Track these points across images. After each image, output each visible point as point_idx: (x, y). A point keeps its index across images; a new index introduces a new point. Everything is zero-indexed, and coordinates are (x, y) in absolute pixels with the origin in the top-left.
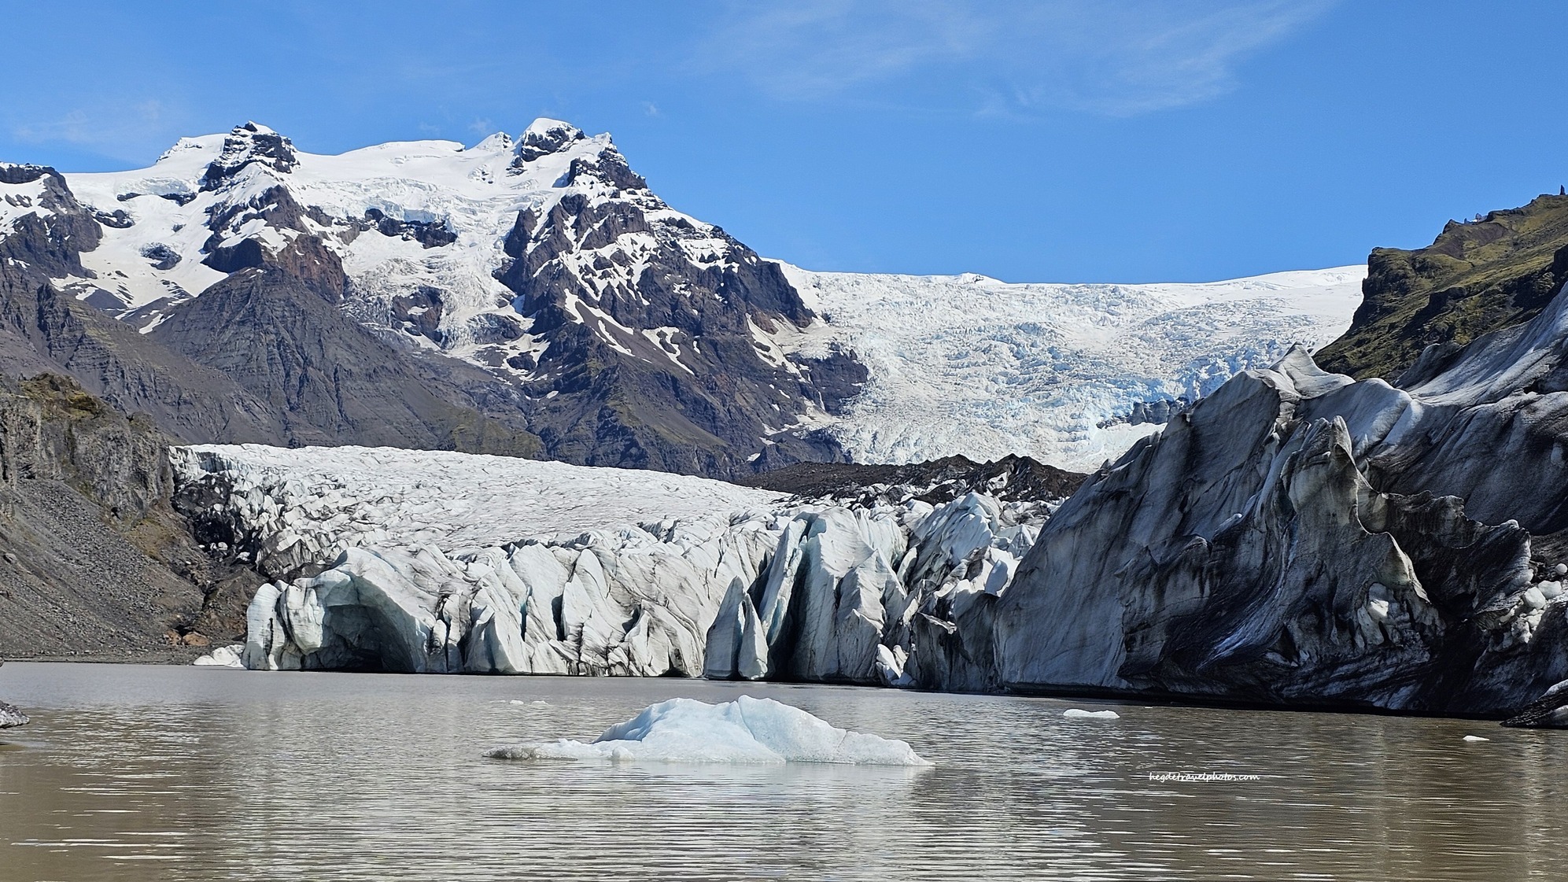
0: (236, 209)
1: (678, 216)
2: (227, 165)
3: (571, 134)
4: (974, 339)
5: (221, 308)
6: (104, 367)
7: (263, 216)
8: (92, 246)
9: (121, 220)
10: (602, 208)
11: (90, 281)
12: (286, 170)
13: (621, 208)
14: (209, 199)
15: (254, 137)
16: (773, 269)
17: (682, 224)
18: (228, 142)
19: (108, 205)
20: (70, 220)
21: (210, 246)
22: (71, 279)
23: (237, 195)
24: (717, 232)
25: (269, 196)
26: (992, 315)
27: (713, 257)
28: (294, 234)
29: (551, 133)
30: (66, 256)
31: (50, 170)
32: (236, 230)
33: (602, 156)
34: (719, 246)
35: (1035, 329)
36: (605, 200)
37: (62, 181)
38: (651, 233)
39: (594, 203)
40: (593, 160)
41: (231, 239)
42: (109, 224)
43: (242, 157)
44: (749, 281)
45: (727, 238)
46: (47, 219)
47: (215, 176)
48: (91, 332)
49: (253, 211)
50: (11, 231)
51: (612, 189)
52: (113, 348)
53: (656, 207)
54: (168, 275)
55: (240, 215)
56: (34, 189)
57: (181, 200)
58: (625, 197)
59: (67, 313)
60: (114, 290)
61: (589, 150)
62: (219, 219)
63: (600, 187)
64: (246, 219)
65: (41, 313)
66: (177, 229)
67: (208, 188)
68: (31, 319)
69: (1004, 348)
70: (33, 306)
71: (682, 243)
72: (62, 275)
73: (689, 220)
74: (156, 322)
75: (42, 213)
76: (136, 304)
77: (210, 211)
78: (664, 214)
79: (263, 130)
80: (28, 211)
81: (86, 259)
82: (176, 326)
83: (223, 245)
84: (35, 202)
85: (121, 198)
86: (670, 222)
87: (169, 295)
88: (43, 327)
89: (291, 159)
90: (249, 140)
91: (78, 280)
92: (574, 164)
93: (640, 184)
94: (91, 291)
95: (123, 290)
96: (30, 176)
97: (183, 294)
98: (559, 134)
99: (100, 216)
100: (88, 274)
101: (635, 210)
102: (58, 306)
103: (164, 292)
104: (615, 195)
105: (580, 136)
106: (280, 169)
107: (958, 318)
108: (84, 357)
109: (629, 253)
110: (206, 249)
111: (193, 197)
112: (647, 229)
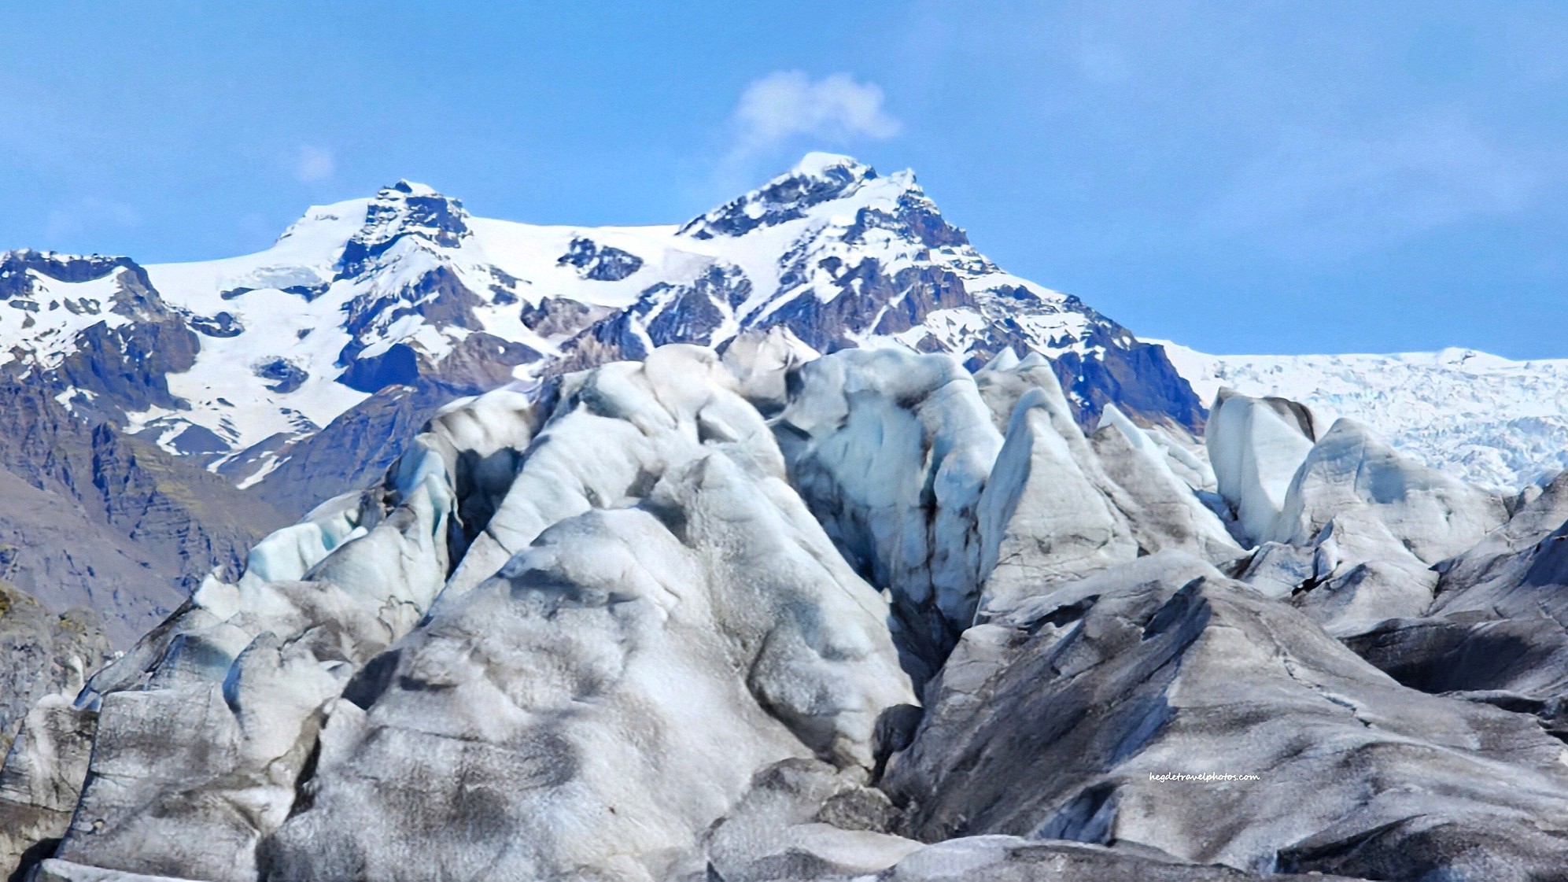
0: (383, 303)
1: (1015, 283)
2: (371, 241)
3: (858, 172)
4: (1449, 444)
5: (355, 444)
6: (182, 534)
7: (419, 310)
8: (186, 363)
9: (227, 327)
10: (904, 276)
11: (181, 413)
12: (453, 243)
13: (928, 275)
14: (346, 290)
15: (411, 202)
16: (1155, 354)
17: (1021, 293)
18: (373, 209)
19: (207, 306)
20: (155, 329)
21: (347, 355)
22: (155, 412)
23: (384, 282)
24: (1072, 304)
25: (428, 282)
26: (1474, 408)
27: (1067, 340)
28: (461, 334)
29: (828, 173)
30: (147, 380)
31: (126, 261)
32: (382, 332)
33: (904, 201)
34: (1076, 324)
35: (1537, 426)
36: (908, 263)
37: (142, 275)
38: (976, 307)
39: (892, 268)
40: (889, 207)
41: (375, 346)
42: (208, 331)
43: (392, 229)
44: (1121, 373)
45: (1087, 311)
46: (122, 329)
47: (355, 257)
48: (165, 487)
49: (405, 304)
50: (71, 349)
51: (918, 246)
52: (196, 508)
53: (983, 270)
54: (292, 400)
55: (388, 311)
56: (104, 288)
57: (308, 294)
58: (938, 258)
59: (132, 462)
60: (213, 424)
61: (883, 194)
62: (360, 319)
63: (899, 245)
64: (397, 315)
65: (97, 464)
66: (303, 334)
67: (346, 275)
68: (82, 473)
69: (1493, 455)
70: (87, 454)
71: (1022, 320)
72: (142, 407)
73: (1033, 287)
74: (268, 467)
75: (115, 321)
76: (245, 442)
77: (348, 307)
78: (997, 280)
79: (420, 190)
80: (94, 320)
81: (177, 384)
82: (295, 472)
83: (365, 354)
84: (106, 307)
85: (227, 296)
86: (1004, 291)
87: (287, 429)
88: (99, 483)
89: (460, 228)
90: (401, 205)
91: (165, 413)
92: (862, 213)
93: (959, 239)
94: (181, 427)
95: (226, 424)
96: (100, 270)
97: (310, 426)
98: (841, 173)
99: (196, 323)
100: (179, 404)
101: (950, 277)
102: (120, 453)
103: (283, 425)
104: (921, 256)
105: (870, 175)
106: (444, 242)
107: (1426, 414)
108: (156, 522)
109: (943, 337)
110: (342, 360)
111: (325, 288)
112: (971, 302)
